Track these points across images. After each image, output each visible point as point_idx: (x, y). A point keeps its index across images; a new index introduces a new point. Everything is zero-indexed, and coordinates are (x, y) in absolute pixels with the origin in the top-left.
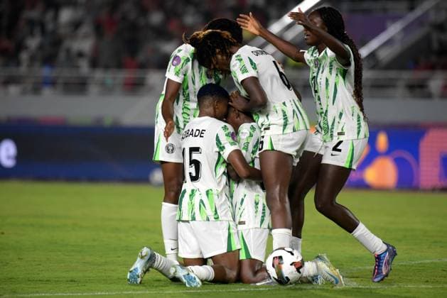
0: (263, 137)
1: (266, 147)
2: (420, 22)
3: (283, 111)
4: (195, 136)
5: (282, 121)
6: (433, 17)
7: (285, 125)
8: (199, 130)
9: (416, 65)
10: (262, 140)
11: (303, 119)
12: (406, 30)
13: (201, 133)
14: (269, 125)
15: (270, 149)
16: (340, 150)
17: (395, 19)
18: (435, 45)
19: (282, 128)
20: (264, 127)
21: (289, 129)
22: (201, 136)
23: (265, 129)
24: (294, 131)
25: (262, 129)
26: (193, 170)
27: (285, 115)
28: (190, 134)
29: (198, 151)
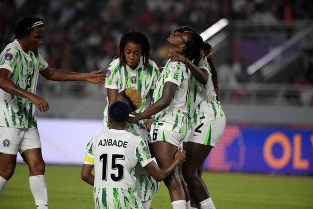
1: (159, 138)
2: (295, 47)
3: (177, 115)
4: (118, 146)
5: (174, 122)
6: (305, 45)
7: (175, 126)
8: (122, 142)
9: (291, 81)
12: (284, 54)
13: (124, 144)
14: (163, 122)
15: (163, 140)
16: (200, 132)
18: (306, 66)
20: (159, 122)
22: (124, 147)
23: (159, 124)
25: (157, 123)
26: (116, 172)
27: (177, 119)
28: (114, 144)
29: (122, 158)
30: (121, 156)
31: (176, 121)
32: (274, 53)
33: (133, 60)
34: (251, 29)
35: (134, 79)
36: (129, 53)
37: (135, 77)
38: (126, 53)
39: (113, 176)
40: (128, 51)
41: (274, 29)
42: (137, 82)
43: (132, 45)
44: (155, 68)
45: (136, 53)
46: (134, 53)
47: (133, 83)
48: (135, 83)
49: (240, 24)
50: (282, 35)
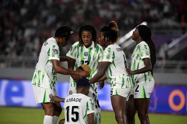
0: (112, 89)
1: (114, 93)
3: (123, 78)
4: (76, 101)
5: (122, 83)
7: (123, 85)
8: (78, 99)
10: (112, 90)
11: (131, 83)
13: (79, 100)
14: (116, 83)
16: (138, 91)
17: (176, 37)
19: (121, 85)
20: (113, 84)
21: (124, 87)
22: (79, 101)
23: (114, 85)
24: (127, 87)
25: (112, 85)
26: (74, 116)
27: (123, 80)
28: (74, 100)
29: (78, 108)
30: (77, 107)
31: (123, 82)
32: (175, 42)
33: (87, 41)
34: (161, 28)
35: (87, 54)
36: (84, 38)
37: (87, 53)
38: (83, 38)
39: (73, 119)
40: (84, 36)
41: (175, 28)
42: (88, 55)
43: (85, 33)
44: (100, 49)
45: (89, 36)
46: (87, 36)
47: (85, 56)
48: (87, 56)
49: (154, 25)
50: (180, 31)
